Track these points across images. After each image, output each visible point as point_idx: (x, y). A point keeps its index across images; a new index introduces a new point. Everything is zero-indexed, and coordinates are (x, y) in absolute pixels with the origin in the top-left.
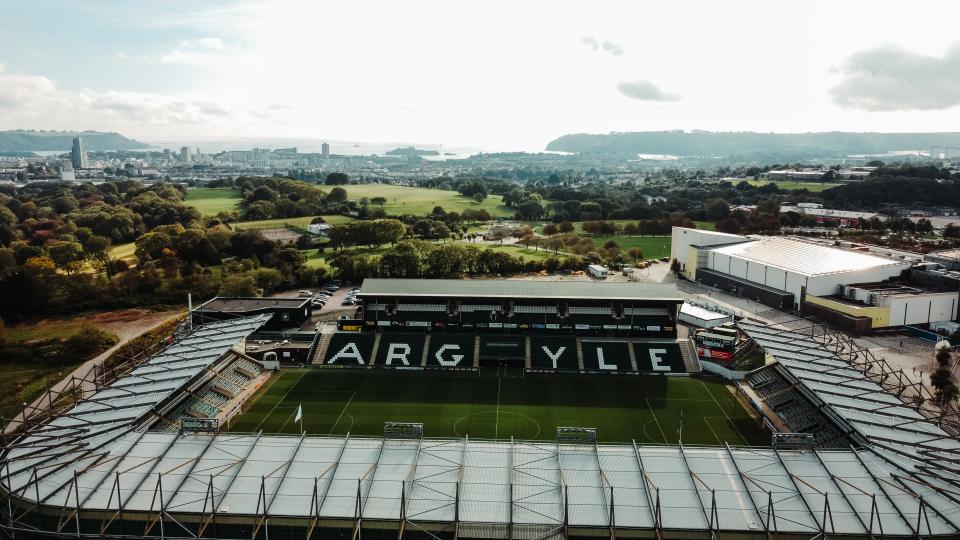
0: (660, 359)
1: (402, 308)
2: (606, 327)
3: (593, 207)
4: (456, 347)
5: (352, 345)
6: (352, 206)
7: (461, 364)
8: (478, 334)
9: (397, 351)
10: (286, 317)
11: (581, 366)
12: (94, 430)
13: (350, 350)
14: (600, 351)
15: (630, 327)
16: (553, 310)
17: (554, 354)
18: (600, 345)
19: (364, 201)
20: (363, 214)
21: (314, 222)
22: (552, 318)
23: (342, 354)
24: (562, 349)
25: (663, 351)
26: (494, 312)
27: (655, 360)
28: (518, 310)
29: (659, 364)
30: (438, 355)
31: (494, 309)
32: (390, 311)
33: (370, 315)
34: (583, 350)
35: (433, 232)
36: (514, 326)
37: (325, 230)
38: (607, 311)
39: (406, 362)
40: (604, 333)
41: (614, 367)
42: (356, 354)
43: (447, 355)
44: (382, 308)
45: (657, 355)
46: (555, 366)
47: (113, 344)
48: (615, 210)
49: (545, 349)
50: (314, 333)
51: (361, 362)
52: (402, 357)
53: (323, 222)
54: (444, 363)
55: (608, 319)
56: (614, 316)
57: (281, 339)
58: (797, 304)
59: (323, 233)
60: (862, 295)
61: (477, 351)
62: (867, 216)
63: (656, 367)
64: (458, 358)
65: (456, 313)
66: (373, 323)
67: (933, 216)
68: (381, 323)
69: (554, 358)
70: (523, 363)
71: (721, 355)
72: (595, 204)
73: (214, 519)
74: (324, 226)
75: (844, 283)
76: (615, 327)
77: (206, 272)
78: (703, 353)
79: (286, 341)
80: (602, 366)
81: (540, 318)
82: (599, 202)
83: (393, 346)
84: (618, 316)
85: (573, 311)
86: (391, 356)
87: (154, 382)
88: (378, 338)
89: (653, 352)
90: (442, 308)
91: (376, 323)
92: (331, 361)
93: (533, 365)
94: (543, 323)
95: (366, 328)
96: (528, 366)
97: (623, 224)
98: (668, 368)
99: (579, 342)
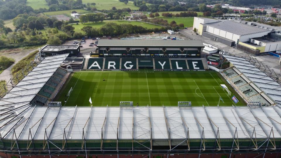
0: (196, 65)
1: (111, 49)
2: (178, 55)
3: (163, 6)
4: (130, 62)
5: (96, 62)
6: (85, 6)
7: (133, 68)
8: (137, 58)
9: (111, 64)
10: (72, 52)
11: (171, 68)
12: (16, 107)
13: (95, 64)
14: (177, 63)
15: (186, 55)
16: (161, 49)
17: (162, 64)
18: (177, 61)
19: (88, 4)
20: (89, 9)
21: (73, 13)
22: (161, 52)
23: (93, 65)
24: (165, 62)
25: (197, 62)
26: (142, 50)
27: (194, 66)
28: (150, 49)
29: (196, 67)
30: (125, 65)
31: (142, 49)
32: (108, 50)
33: (101, 52)
34: (172, 62)
35: (114, 17)
36: (149, 55)
37: (77, 16)
38: (179, 49)
39: (115, 68)
40: (178, 57)
41: (182, 68)
42: (98, 65)
43: (128, 65)
44: (105, 49)
45: (195, 64)
46: (163, 68)
47: (13, 63)
48: (170, 8)
49: (159, 62)
50: (82, 58)
51: (100, 68)
52: (113, 66)
53: (76, 12)
54: (127, 68)
55: (179, 52)
56: (181, 51)
57: (72, 60)
58: (236, 45)
59: (77, 17)
60: (257, 42)
61: (137, 64)
62: (247, 9)
63: (195, 68)
64: (131, 66)
65: (129, 51)
66: (102, 55)
67: (265, 9)
68: (105, 55)
69: (163, 65)
70: (153, 68)
71: (215, 63)
72: (164, 6)
73: (66, 142)
74: (77, 14)
75: (251, 38)
76: (181, 55)
77: (40, 33)
78: (209, 63)
79: (73, 61)
80: (178, 68)
81: (157, 52)
82: (165, 5)
83: (110, 62)
84: (182, 51)
85: (167, 49)
86: (109, 66)
87: (33, 84)
88: (104, 59)
89: (193, 63)
90: (124, 49)
91: (103, 55)
92: (90, 68)
93: (156, 68)
94: (158, 54)
95: (100, 56)
96: (154, 68)
97: (175, 13)
98: (198, 68)
99: (170, 59)
